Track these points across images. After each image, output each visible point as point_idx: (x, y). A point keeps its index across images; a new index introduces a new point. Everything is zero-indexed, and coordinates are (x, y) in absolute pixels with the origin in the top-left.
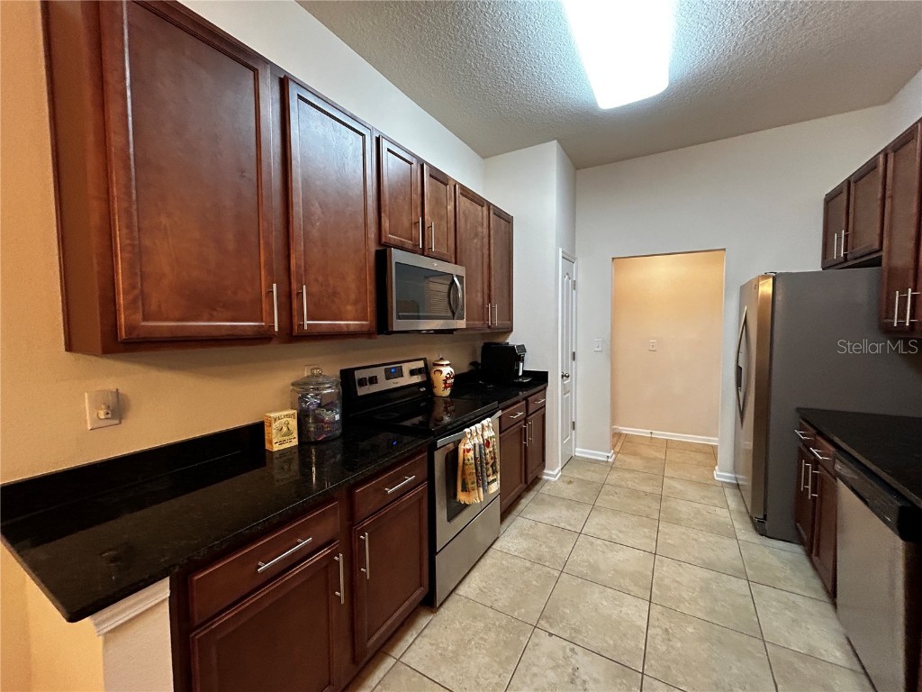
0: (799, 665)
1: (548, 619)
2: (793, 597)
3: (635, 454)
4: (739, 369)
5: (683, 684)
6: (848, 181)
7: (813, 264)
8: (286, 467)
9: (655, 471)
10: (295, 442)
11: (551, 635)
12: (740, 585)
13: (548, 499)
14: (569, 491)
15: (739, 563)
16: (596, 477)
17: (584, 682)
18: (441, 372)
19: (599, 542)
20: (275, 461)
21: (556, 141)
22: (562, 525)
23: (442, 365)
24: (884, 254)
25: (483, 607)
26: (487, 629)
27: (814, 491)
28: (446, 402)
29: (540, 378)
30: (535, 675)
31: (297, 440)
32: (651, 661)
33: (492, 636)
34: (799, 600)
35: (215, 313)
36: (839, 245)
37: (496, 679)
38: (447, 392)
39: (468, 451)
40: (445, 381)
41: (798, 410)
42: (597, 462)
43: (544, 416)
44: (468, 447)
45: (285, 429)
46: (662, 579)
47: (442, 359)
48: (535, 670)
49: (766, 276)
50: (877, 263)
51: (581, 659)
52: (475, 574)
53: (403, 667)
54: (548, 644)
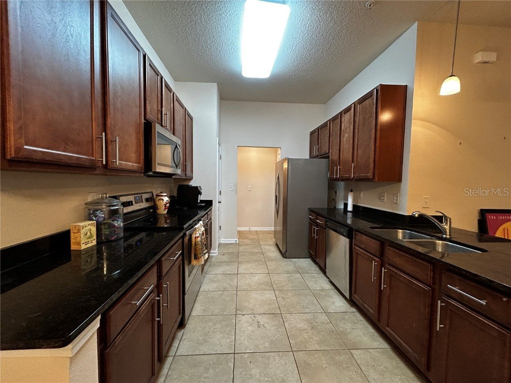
0: (321, 293)
1: (239, 310)
2: (313, 274)
3: (246, 238)
4: (276, 196)
5: (294, 311)
6: (318, 128)
7: (307, 156)
8: (89, 260)
9: (257, 243)
10: (95, 243)
11: (244, 315)
12: (298, 275)
13: (217, 264)
14: (225, 258)
15: (295, 269)
16: (235, 250)
17: (263, 325)
18: (163, 200)
19: (247, 275)
20: (83, 257)
21: (216, 84)
22: (228, 273)
23: (163, 196)
24: (330, 154)
25: (208, 317)
26: (215, 324)
27: (317, 236)
28: (165, 218)
29: (209, 203)
30: (244, 331)
31: (95, 241)
32: (282, 309)
33: (218, 325)
34: (315, 275)
35: (67, 147)
36: (316, 151)
37: (229, 340)
38: (166, 212)
39: (198, 237)
40: (165, 205)
41: (309, 209)
42: (231, 244)
43: (211, 223)
44: (198, 235)
45: (89, 234)
46: (274, 281)
47: (162, 192)
48: (243, 329)
49: (285, 159)
50: (328, 157)
51: (259, 318)
52: (196, 305)
53: (178, 357)
54: (244, 319)
